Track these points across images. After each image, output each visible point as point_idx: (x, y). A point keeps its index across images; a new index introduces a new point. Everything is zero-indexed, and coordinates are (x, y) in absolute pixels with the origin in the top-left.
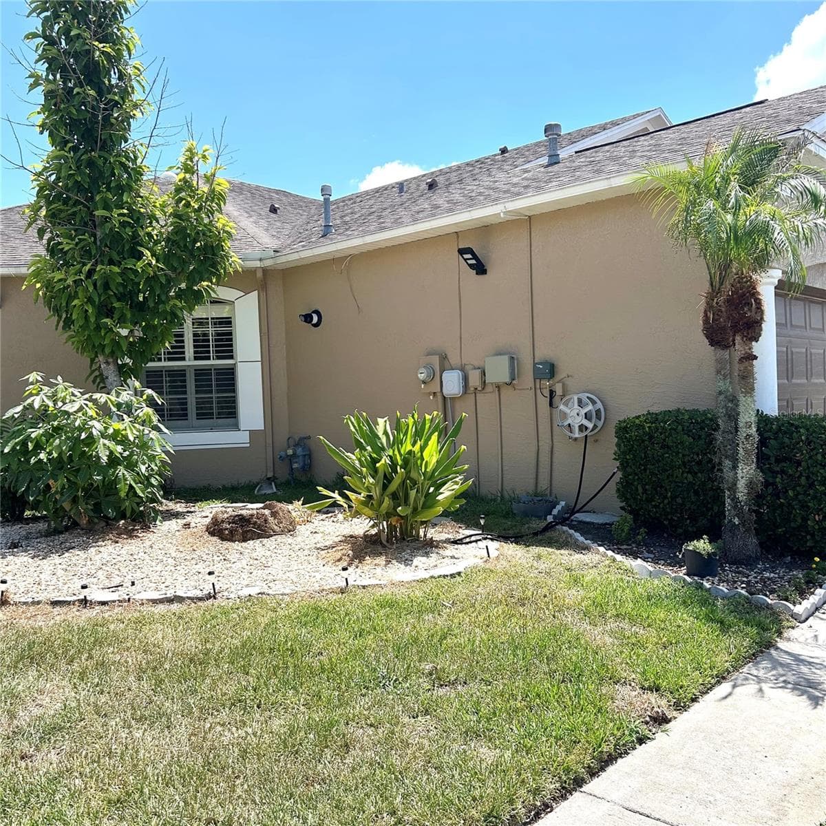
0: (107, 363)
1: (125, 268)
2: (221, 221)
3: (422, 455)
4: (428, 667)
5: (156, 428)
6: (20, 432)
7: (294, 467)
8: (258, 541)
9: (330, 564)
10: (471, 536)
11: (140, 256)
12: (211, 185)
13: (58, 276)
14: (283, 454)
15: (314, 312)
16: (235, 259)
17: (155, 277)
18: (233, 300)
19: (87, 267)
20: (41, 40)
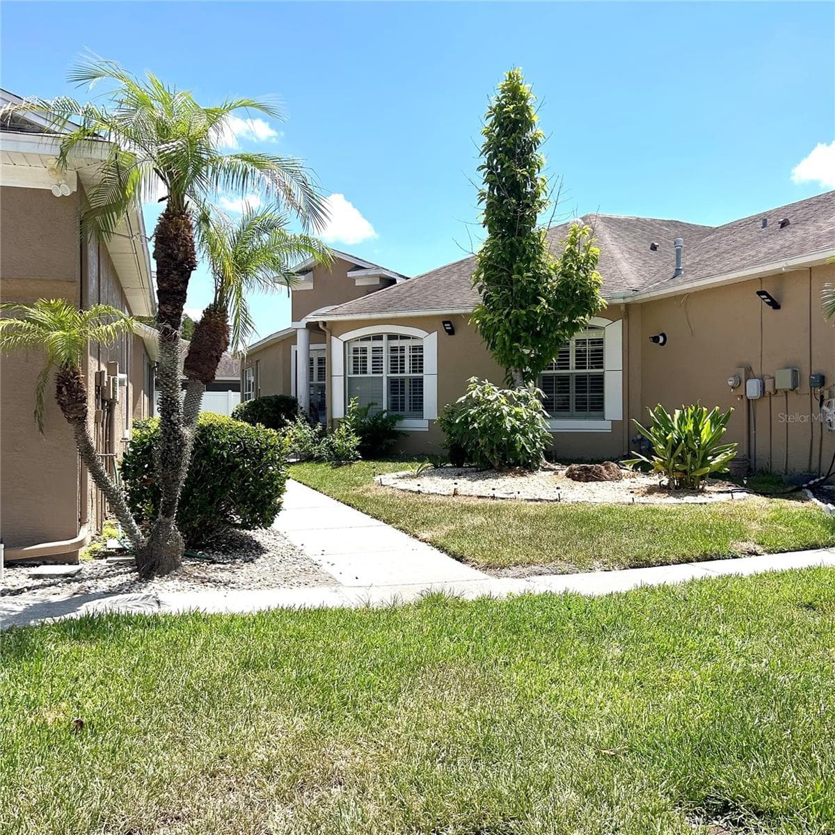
0: (516, 371)
1: (529, 310)
2: (593, 275)
5: (541, 412)
6: (463, 412)
8: (595, 482)
10: (736, 489)
11: (538, 302)
12: (587, 252)
13: (489, 317)
14: (635, 438)
15: (660, 335)
16: (603, 301)
17: (548, 316)
18: (604, 326)
19: (506, 312)
20: (487, 169)
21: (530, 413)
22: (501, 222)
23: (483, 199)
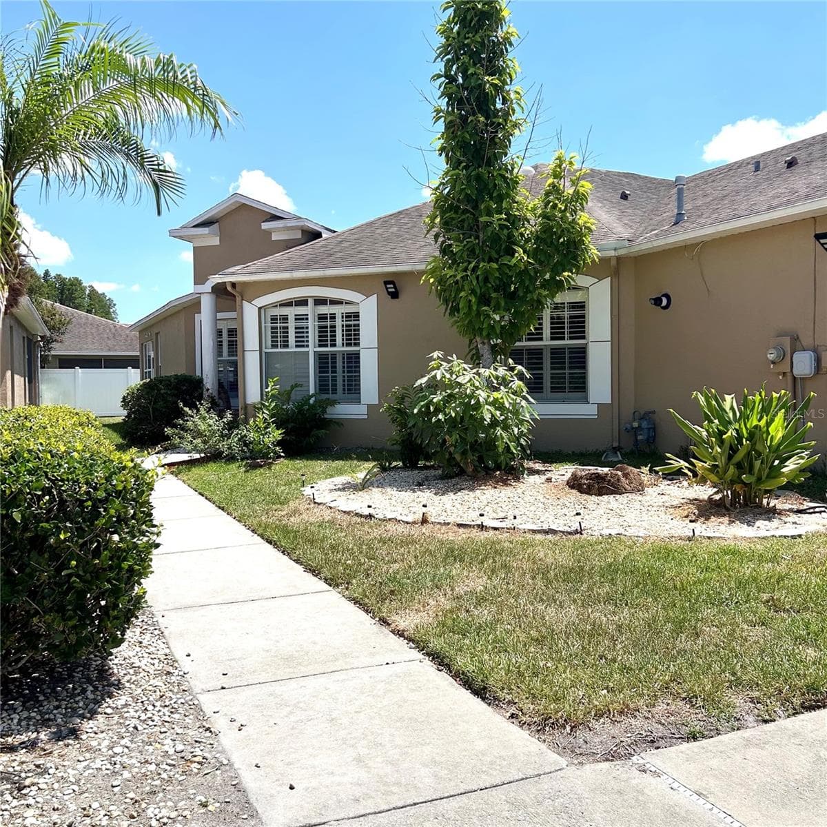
0: (483, 343)
1: (501, 264)
2: (583, 218)
3: (768, 429)
4: (765, 596)
5: (525, 398)
6: (424, 398)
7: (639, 438)
8: (612, 496)
9: (677, 519)
10: (815, 507)
11: (514, 253)
12: (576, 188)
13: (448, 273)
14: (628, 426)
15: (663, 296)
16: (594, 252)
17: (526, 271)
18: (588, 286)
19: (472, 265)
20: (443, 79)
21: (512, 399)
22: (463, 146)
23: (440, 117)
